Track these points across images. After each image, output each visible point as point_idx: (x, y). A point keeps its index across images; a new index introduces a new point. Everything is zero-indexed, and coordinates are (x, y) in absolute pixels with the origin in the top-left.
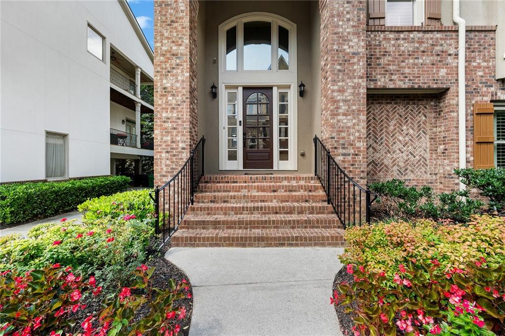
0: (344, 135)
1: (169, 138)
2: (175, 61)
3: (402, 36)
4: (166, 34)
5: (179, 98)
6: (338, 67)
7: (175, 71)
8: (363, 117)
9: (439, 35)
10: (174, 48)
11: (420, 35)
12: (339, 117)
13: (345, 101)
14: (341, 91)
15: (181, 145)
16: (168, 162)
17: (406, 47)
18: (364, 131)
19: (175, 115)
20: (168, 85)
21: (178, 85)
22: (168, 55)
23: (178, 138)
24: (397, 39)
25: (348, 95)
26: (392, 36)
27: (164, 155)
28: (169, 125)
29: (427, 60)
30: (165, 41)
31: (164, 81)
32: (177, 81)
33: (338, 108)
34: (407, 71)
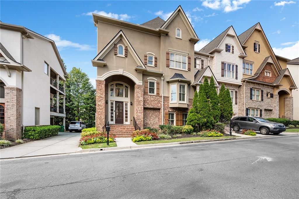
0: (139, 117)
1: (100, 116)
2: (101, 99)
3: (151, 96)
4: (99, 92)
5: (102, 107)
6: (138, 103)
7: (101, 101)
8: (143, 114)
9: (159, 97)
10: (101, 95)
11: (155, 97)
12: (138, 113)
13: (139, 110)
14: (138, 108)
15: (103, 118)
16: (100, 122)
17: (152, 99)
18: (143, 117)
19: (101, 111)
20: (100, 104)
21: (102, 104)
22: (100, 97)
23: (102, 116)
24: (151, 97)
25: (140, 109)
26: (149, 96)
27: (98, 120)
28: (100, 113)
29: (156, 102)
30: (99, 94)
31: (99, 103)
32: (102, 103)
33: (138, 111)
34: (152, 104)
